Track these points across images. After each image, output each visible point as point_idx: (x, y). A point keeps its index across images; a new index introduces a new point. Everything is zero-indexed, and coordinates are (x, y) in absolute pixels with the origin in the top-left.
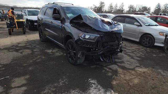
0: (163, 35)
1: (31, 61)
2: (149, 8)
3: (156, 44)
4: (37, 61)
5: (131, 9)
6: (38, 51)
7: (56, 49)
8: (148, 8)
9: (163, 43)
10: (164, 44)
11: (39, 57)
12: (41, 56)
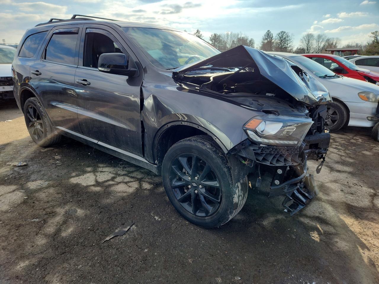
0: (368, 99)
1: (41, 241)
2: (250, 41)
3: (352, 123)
4: (64, 234)
5: (216, 43)
6: (47, 188)
7: (105, 169)
8: (248, 41)
9: (370, 118)
10: (371, 120)
11: (61, 211)
12: (67, 208)
